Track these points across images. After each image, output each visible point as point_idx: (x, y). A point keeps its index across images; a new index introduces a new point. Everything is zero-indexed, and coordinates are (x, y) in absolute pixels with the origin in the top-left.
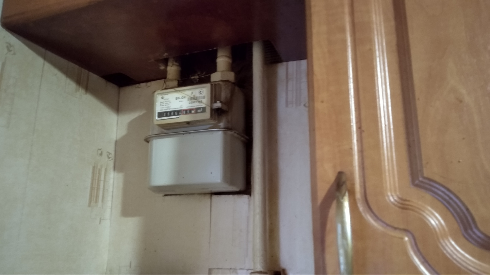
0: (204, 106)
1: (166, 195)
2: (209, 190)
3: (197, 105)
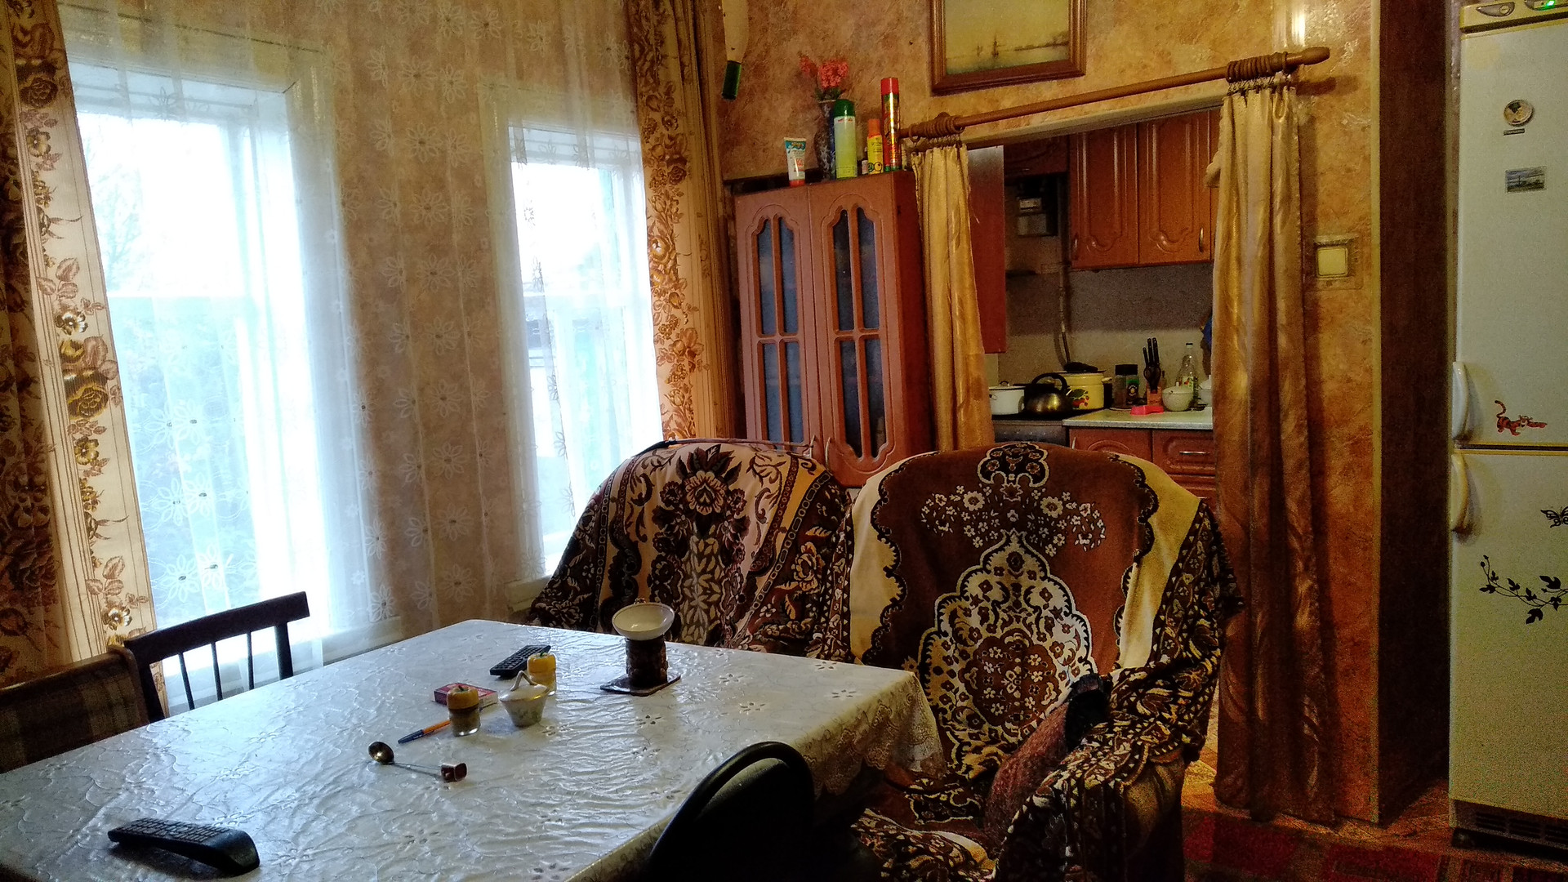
0: (1038, 207)
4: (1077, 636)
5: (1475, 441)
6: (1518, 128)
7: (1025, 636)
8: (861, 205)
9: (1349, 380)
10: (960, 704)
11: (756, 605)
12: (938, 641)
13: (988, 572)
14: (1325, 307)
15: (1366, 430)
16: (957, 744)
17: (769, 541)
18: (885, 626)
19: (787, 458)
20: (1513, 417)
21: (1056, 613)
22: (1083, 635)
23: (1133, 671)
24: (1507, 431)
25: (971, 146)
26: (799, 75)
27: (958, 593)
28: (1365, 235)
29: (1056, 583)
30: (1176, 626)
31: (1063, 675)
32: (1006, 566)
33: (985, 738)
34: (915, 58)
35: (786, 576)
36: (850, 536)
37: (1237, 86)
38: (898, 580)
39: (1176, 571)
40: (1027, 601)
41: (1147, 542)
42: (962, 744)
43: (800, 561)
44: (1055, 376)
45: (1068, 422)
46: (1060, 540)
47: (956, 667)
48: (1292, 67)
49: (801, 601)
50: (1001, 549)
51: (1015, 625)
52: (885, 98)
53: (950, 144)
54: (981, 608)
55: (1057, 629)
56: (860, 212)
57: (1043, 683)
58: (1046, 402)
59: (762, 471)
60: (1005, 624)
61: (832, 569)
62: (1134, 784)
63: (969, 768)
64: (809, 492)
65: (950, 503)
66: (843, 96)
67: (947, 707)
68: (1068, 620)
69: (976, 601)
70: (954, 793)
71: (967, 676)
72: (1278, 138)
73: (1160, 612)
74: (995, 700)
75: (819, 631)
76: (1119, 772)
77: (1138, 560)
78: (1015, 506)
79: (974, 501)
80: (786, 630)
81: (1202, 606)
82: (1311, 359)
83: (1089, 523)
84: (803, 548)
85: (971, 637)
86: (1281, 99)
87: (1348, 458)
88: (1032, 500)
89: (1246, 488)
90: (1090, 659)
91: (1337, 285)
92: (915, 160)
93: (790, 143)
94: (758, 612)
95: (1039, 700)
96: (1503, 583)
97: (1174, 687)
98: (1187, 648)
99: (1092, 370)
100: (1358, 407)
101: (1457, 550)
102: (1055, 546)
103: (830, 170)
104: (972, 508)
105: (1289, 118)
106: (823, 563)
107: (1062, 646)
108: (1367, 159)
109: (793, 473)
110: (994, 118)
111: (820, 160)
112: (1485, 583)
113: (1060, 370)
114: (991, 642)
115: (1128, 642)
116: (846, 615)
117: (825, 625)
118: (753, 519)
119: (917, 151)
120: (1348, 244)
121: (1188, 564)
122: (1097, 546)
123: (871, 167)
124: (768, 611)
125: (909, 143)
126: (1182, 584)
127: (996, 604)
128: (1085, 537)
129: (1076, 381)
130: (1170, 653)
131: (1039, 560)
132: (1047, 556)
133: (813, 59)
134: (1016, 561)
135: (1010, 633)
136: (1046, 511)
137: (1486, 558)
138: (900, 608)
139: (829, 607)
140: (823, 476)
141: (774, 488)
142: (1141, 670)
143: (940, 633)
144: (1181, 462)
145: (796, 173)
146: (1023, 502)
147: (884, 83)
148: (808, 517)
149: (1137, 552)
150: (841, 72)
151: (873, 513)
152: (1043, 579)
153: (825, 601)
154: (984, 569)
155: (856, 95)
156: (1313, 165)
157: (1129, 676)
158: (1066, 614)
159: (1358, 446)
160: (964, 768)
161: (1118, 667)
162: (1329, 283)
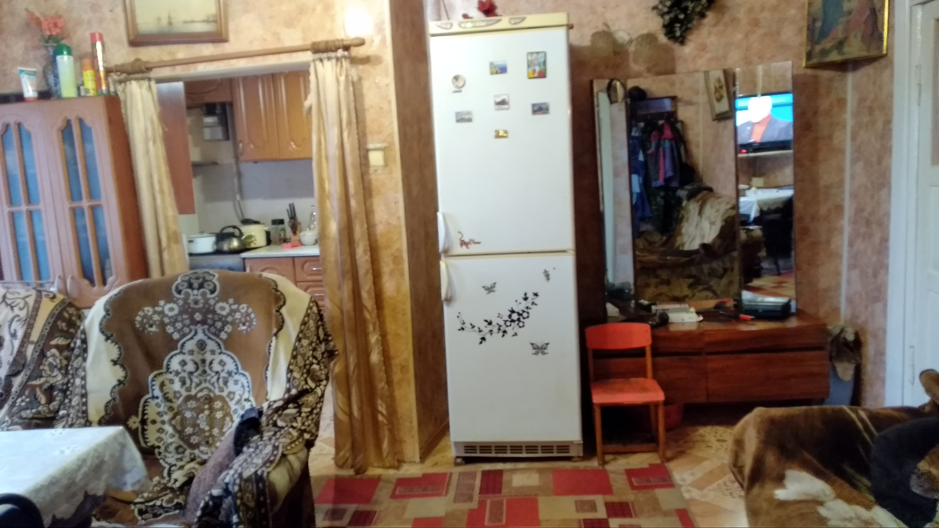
0: (216, 121)
1: (207, 142)
2: (218, 140)
4: (243, 386)
5: (450, 253)
6: (459, 90)
7: (210, 390)
8: (82, 116)
9: (389, 224)
10: (170, 440)
11: (13, 398)
12: (153, 403)
13: (184, 354)
14: (375, 184)
15: (399, 250)
16: (167, 467)
17: (21, 352)
18: (114, 399)
19: (33, 293)
20: (466, 240)
21: (230, 374)
22: (246, 385)
23: (275, 402)
24: (464, 247)
25: (159, 81)
26: (28, 24)
27: (164, 370)
28: (392, 144)
29: (228, 355)
30: (300, 371)
31: (236, 411)
32: (195, 348)
33: (187, 459)
34: (115, 21)
35: (37, 374)
36: (84, 341)
37: (317, 56)
38: (122, 366)
39: (299, 339)
40: (211, 369)
41: (281, 325)
42: (171, 466)
43: (47, 363)
44: (234, 227)
45: (245, 255)
46: (229, 328)
47: (166, 418)
48: (347, 48)
49: (49, 391)
50: (192, 338)
51: (204, 385)
52: (94, 45)
53: (143, 79)
54: (181, 378)
55: (231, 383)
56: (81, 121)
57: (223, 419)
58: (230, 244)
59: (13, 302)
60: (198, 385)
61: (72, 366)
62: (274, 468)
63: (176, 481)
64: (51, 315)
65: (155, 312)
66: (64, 42)
67: (161, 444)
68: (237, 377)
69: (177, 373)
70: (166, 498)
71: (173, 422)
72: (342, 87)
73: (290, 364)
74: (193, 434)
75: (64, 409)
76: (264, 464)
77: (276, 335)
78: (199, 310)
79: (172, 309)
80: (39, 413)
81: (314, 357)
82: (368, 213)
83: (246, 316)
84: (48, 354)
85: (175, 397)
86: (342, 66)
87: (392, 266)
88: (210, 305)
89: (340, 287)
90: (252, 399)
91: (379, 172)
92: (120, 88)
93: (22, 71)
94: (14, 404)
95: (221, 428)
96: (468, 325)
97: (299, 407)
98: (306, 383)
99: (256, 223)
100: (395, 238)
101: (446, 309)
102: (226, 332)
103: (57, 92)
104: (171, 314)
105: (347, 76)
106: (65, 362)
107: (234, 393)
108: (390, 102)
109: (38, 302)
110: (174, 64)
111: (48, 84)
112: (459, 327)
113: (237, 223)
114: (188, 398)
115: (273, 385)
116: (84, 395)
117: (68, 404)
118: (7, 337)
119: (120, 82)
120: (383, 149)
121: (305, 334)
122: (252, 330)
123: (87, 91)
124: (23, 401)
125: (114, 76)
126: (302, 346)
127: (191, 373)
128: (244, 324)
129: (248, 230)
130: (296, 387)
131: (217, 342)
132: (222, 339)
133: (38, 14)
134: (202, 344)
135: (201, 390)
136: (219, 311)
137: (459, 313)
138: (124, 384)
139: (71, 391)
140: (63, 301)
141: (23, 314)
142: (279, 400)
143: (153, 397)
144: (311, 275)
145: (30, 92)
146: (204, 307)
147: (93, 36)
148: (52, 330)
149: (275, 330)
150: (60, 25)
151: (101, 324)
152: (220, 353)
153: (67, 389)
154: (181, 353)
155: (73, 42)
156: (362, 104)
157: (272, 405)
158: (236, 373)
159: (397, 260)
160: (172, 481)
161: (267, 400)
162: (376, 171)
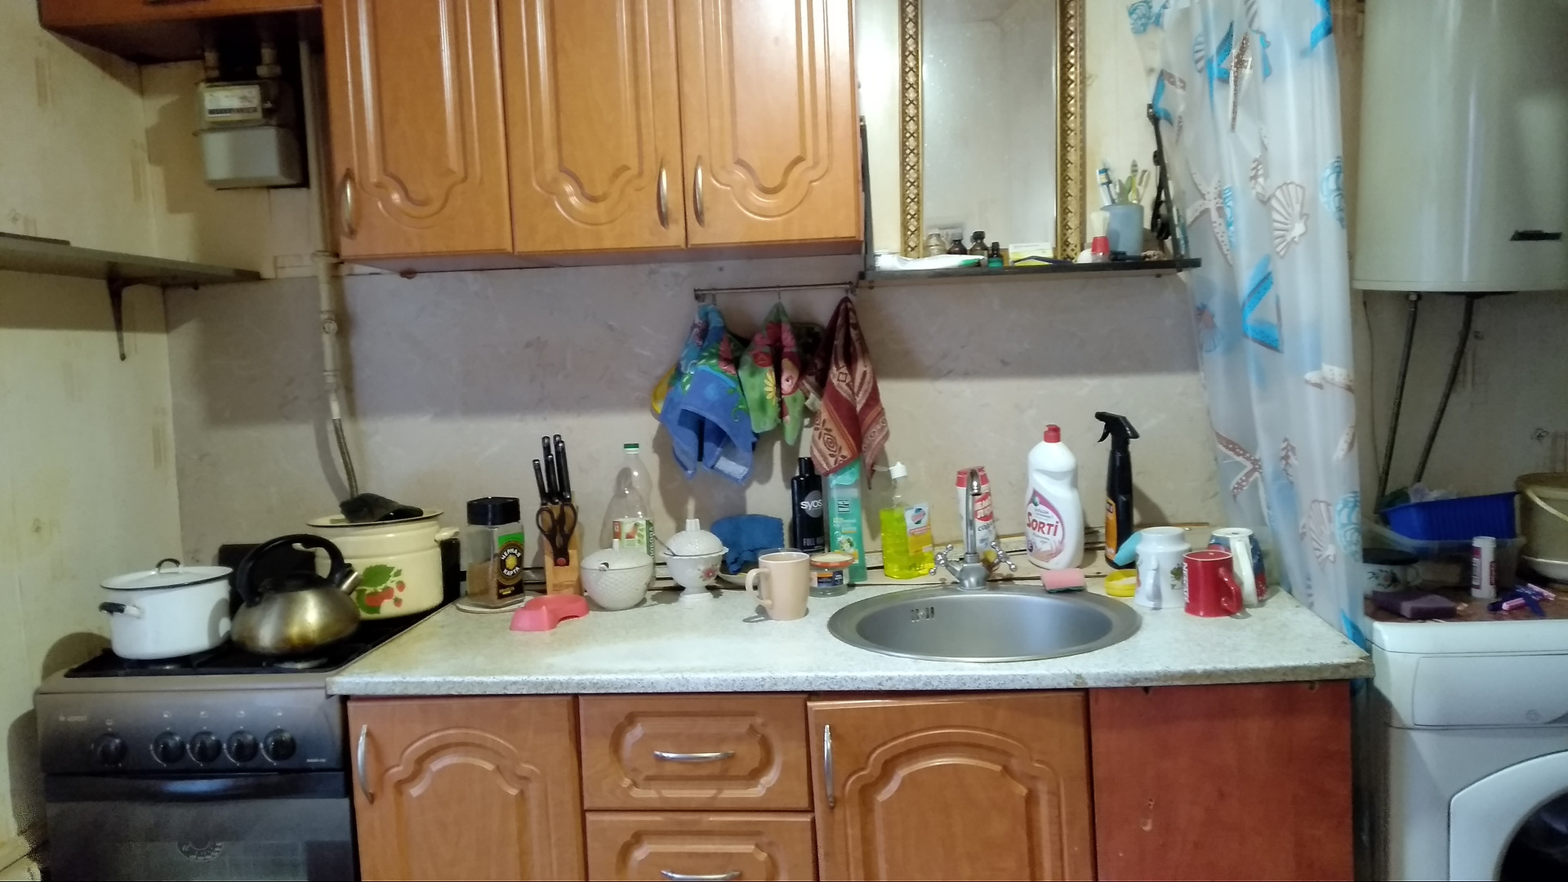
0: (255, 106)
1: (219, 189)
2: (266, 184)
3: (247, 105)
44: (312, 539)
99: (407, 513)
129: (369, 548)
